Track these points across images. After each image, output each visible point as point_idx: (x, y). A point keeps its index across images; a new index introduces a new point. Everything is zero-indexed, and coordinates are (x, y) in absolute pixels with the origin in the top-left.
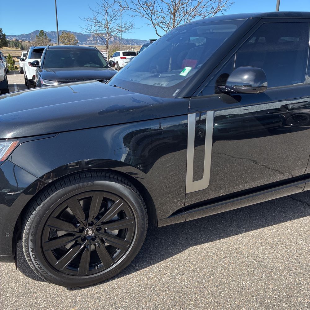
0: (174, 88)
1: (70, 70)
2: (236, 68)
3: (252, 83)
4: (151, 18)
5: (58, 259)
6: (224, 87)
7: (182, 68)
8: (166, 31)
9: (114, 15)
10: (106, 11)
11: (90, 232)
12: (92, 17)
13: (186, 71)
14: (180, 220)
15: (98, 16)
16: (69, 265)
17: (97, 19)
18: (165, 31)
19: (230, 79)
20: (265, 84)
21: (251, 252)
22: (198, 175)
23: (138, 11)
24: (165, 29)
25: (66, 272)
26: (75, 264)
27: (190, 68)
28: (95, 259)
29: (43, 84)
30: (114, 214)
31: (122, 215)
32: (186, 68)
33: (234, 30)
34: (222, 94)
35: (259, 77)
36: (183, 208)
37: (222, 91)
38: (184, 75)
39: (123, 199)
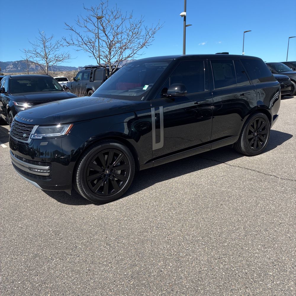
0: (141, 96)
1: (36, 94)
2: (171, 84)
3: (179, 91)
4: (93, 52)
5: (93, 187)
6: (166, 94)
7: (144, 86)
8: (105, 61)
9: (52, 48)
10: (44, 44)
11: (107, 172)
12: (31, 49)
13: (146, 87)
14: (150, 166)
15: (37, 48)
16: (98, 190)
17: (36, 51)
19: (169, 91)
20: (186, 91)
21: (188, 181)
22: (158, 141)
23: (82, 46)
24: (104, 60)
25: (98, 193)
26: (102, 189)
27: (148, 86)
28: (111, 187)
29: (17, 106)
30: (118, 163)
31: (122, 163)
32: (146, 86)
33: (167, 65)
34: (165, 98)
35: (182, 88)
36: (151, 159)
37: (165, 96)
38: (145, 89)
39: (123, 153)
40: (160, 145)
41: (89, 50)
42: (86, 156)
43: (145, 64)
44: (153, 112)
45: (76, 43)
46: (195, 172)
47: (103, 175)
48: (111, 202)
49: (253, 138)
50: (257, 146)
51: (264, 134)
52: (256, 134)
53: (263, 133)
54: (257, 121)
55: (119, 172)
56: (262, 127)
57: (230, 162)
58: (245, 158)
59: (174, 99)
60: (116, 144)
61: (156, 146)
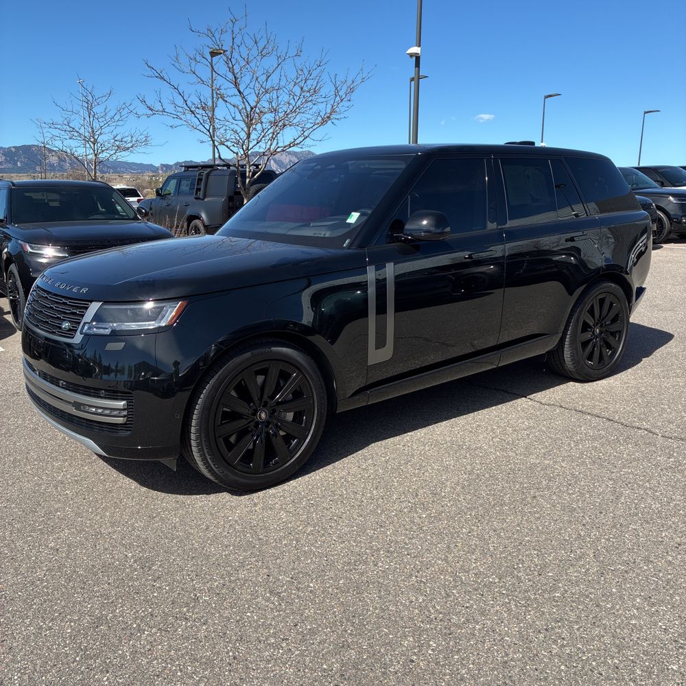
0: (343, 238)
1: (73, 225)
2: (411, 213)
3: (433, 229)
4: (209, 131)
5: (229, 451)
6: (402, 235)
7: (348, 214)
9: (108, 118)
10: (89, 109)
11: (263, 415)
12: (60, 120)
13: (354, 218)
14: (361, 402)
15: (72, 118)
16: (241, 460)
17: (70, 125)
18: (234, 153)
19: (407, 227)
20: (448, 229)
21: (448, 439)
22: (381, 343)
23: (183, 117)
24: (235, 150)
25: (239, 467)
26: (249, 456)
27: (358, 214)
28: (270, 452)
29: (30, 252)
31: (297, 394)
32: (353, 213)
33: (404, 166)
34: (398, 244)
35: (440, 222)
36: (364, 387)
37: (398, 240)
38: (353, 222)
39: (301, 371)
40: (386, 353)
41: (200, 127)
42: (216, 377)
43: (349, 162)
44: (371, 275)
45: (170, 108)
46: (462, 417)
47: (252, 424)
48: (269, 487)
49: (591, 340)
50: (601, 358)
51: (617, 332)
52: (598, 330)
53: (614, 328)
54: (602, 301)
55: (290, 416)
56: (612, 314)
57: (538, 396)
58: (571, 386)
59: (418, 247)
60: (285, 350)
61: (377, 356)
